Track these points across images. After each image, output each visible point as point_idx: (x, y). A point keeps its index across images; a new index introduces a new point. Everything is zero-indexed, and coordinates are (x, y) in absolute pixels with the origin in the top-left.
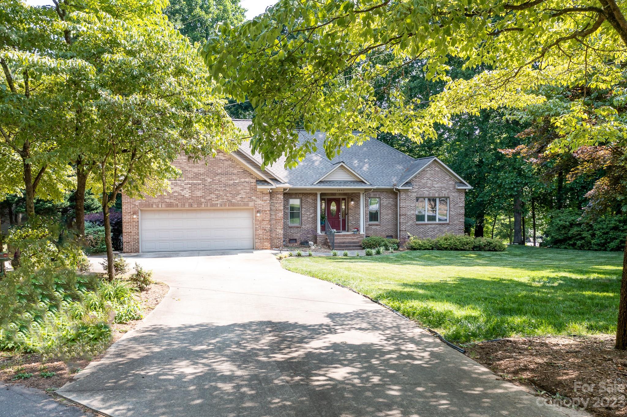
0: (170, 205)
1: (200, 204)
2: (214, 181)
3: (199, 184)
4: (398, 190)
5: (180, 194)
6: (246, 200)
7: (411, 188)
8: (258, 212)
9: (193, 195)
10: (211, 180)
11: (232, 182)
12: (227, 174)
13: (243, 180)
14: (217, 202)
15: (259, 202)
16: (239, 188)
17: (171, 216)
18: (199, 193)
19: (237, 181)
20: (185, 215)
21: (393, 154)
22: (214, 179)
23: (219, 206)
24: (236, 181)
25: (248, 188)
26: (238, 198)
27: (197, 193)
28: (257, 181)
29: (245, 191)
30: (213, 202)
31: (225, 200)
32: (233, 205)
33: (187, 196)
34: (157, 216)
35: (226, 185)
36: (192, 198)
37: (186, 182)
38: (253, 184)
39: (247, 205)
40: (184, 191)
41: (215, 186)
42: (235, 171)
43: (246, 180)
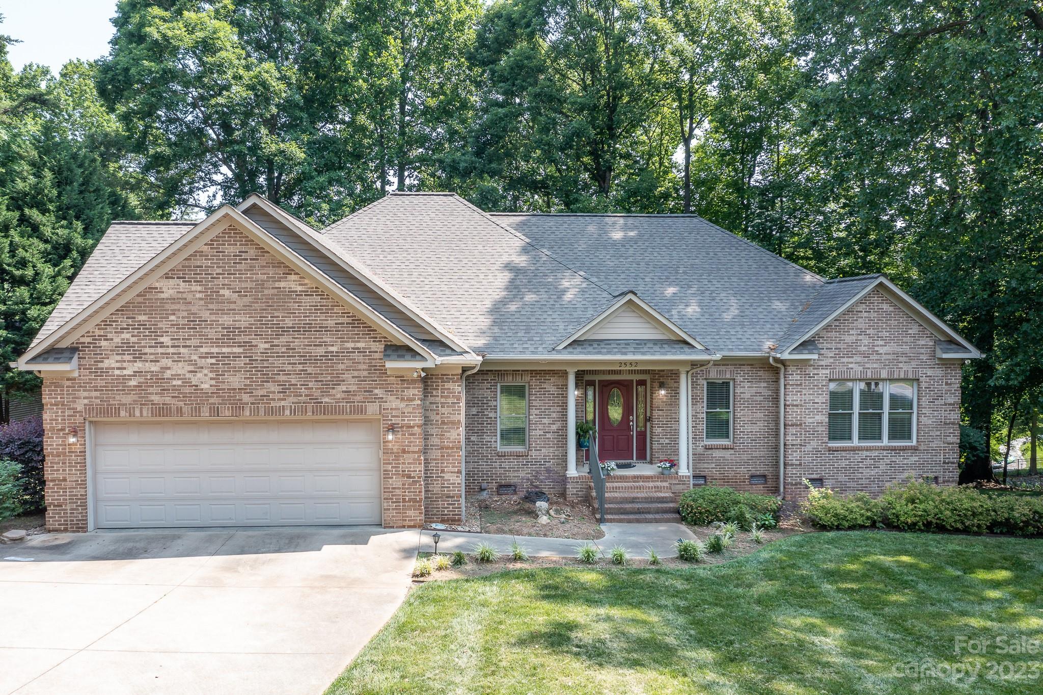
0: (162, 411)
1: (239, 407)
2: (276, 349)
3: (237, 356)
4: (783, 362)
5: (186, 382)
6: (358, 398)
7: (815, 357)
8: (392, 428)
9: (222, 386)
10: (267, 346)
11: (321, 351)
12: (307, 329)
13: (350, 345)
14: (283, 403)
15: (393, 403)
16: (341, 366)
17: (169, 437)
18: (236, 381)
19: (334, 349)
20: (204, 436)
21: (771, 268)
22: (276, 342)
23: (287, 412)
24: (331, 349)
25: (365, 367)
26: (338, 392)
27: (231, 379)
28: (387, 347)
29: (356, 374)
30: (273, 404)
31: (303, 398)
32: (325, 410)
33: (205, 386)
34: (134, 437)
35: (307, 359)
36: (217, 391)
37: (202, 350)
38: (377, 356)
39: (362, 411)
40: (199, 375)
41: (278, 362)
42: (331, 323)
43: (359, 345)
